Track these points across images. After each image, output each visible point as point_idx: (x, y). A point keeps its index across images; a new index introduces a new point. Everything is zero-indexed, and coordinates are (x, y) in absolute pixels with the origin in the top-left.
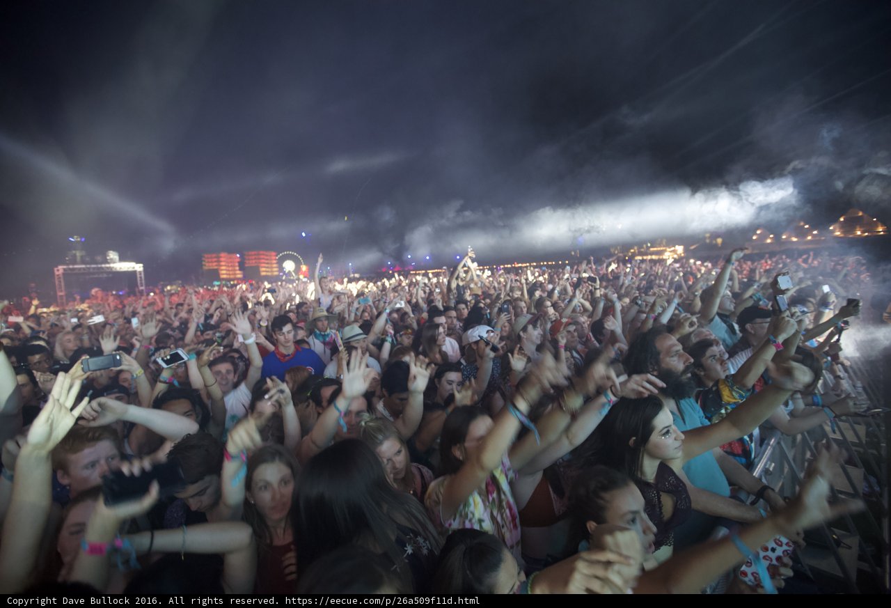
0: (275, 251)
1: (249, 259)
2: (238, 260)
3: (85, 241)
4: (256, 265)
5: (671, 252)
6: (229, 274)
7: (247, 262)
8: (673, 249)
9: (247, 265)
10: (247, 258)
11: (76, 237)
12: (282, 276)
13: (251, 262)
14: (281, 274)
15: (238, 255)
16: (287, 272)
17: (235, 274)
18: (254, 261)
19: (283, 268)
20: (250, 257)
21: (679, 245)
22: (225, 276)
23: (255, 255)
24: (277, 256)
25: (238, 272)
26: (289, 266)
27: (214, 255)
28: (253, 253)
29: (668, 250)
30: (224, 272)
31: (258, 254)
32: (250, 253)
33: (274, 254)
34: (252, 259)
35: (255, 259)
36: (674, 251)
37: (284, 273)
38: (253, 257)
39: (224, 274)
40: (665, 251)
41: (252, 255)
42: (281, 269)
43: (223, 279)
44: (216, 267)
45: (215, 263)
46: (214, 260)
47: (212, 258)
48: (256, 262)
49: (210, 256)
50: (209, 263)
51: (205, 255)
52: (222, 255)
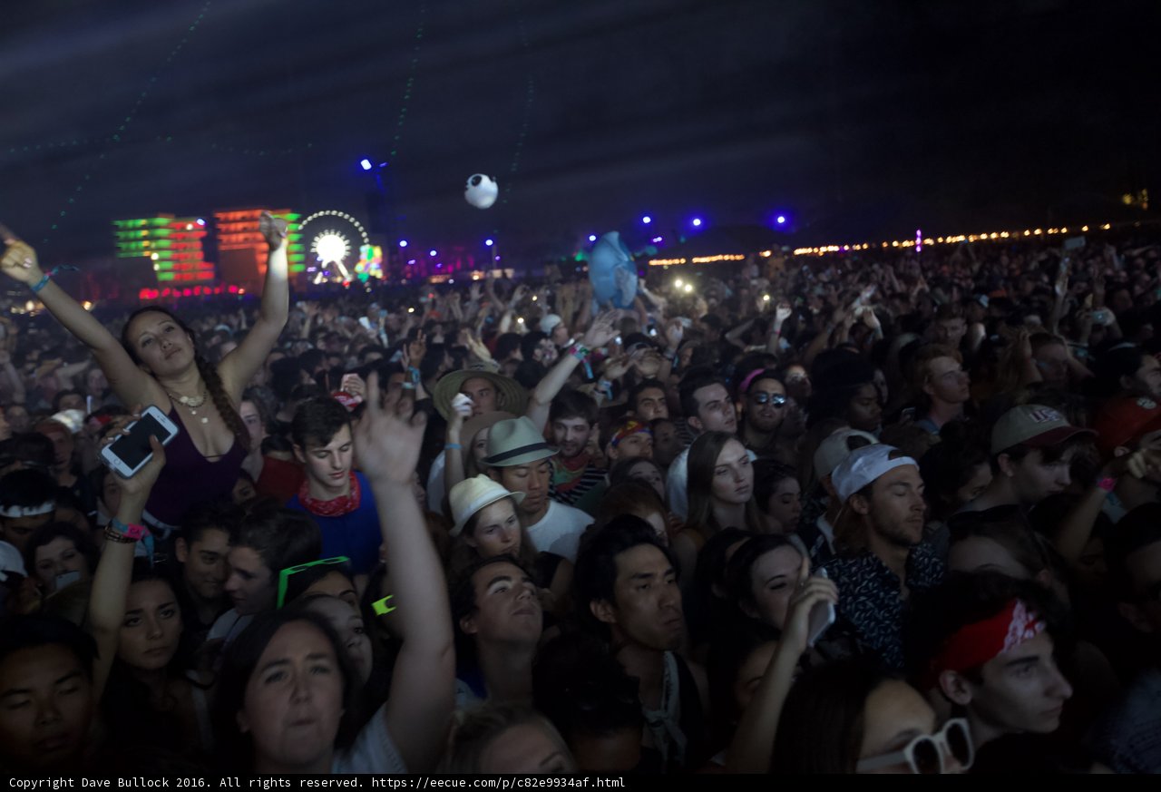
0: (293, 212)
1: (228, 232)
2: (201, 234)
4: (247, 246)
6: (180, 271)
7: (224, 238)
9: (223, 248)
10: (222, 227)
12: (314, 275)
13: (234, 238)
14: (311, 269)
15: (200, 222)
16: (324, 265)
17: (194, 271)
18: (241, 237)
19: (316, 255)
20: (233, 227)
22: (169, 276)
23: (243, 220)
24: (299, 221)
25: (202, 265)
26: (331, 247)
27: (142, 222)
28: (239, 215)
30: (167, 264)
31: (253, 219)
32: (232, 215)
33: (293, 216)
34: (236, 232)
35: (245, 230)
37: (319, 269)
38: (240, 226)
39: (164, 271)
41: (236, 221)
42: (311, 258)
43: (165, 283)
44: (146, 254)
45: (145, 243)
46: (144, 233)
47: (136, 229)
48: (246, 240)
49: (130, 223)
50: (128, 240)
51: (120, 223)
52: (161, 221)
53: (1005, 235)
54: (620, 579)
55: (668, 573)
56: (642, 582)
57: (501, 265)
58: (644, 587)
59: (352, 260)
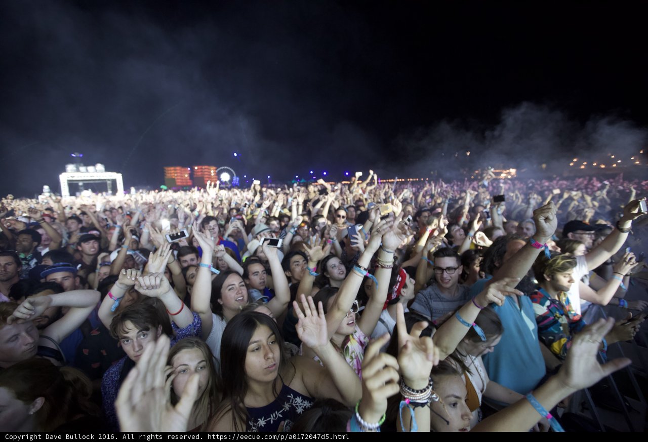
0: (215, 166)
2: (189, 172)
3: (83, 157)
4: (202, 176)
5: (506, 173)
6: (183, 182)
7: (195, 173)
8: (508, 171)
9: (195, 177)
10: (195, 170)
11: (76, 153)
13: (198, 174)
15: (189, 169)
16: (223, 181)
17: (187, 182)
18: (200, 173)
19: (221, 179)
20: (198, 171)
21: (513, 168)
22: (179, 184)
23: (201, 169)
24: (216, 169)
25: (189, 181)
26: (225, 177)
27: (172, 168)
28: (200, 167)
29: (504, 172)
30: (179, 180)
31: (203, 168)
32: (198, 167)
33: (214, 168)
35: (201, 172)
36: (509, 173)
39: (178, 182)
40: (501, 173)
41: (199, 169)
43: (179, 186)
44: (173, 177)
45: (173, 174)
46: (173, 171)
47: (170, 170)
48: (202, 174)
49: (169, 168)
50: (168, 173)
51: (166, 168)
52: (178, 168)
53: (403, 180)
54: (291, 264)
55: (304, 261)
56: (296, 263)
57: (271, 183)
58: (297, 265)
59: (231, 181)
